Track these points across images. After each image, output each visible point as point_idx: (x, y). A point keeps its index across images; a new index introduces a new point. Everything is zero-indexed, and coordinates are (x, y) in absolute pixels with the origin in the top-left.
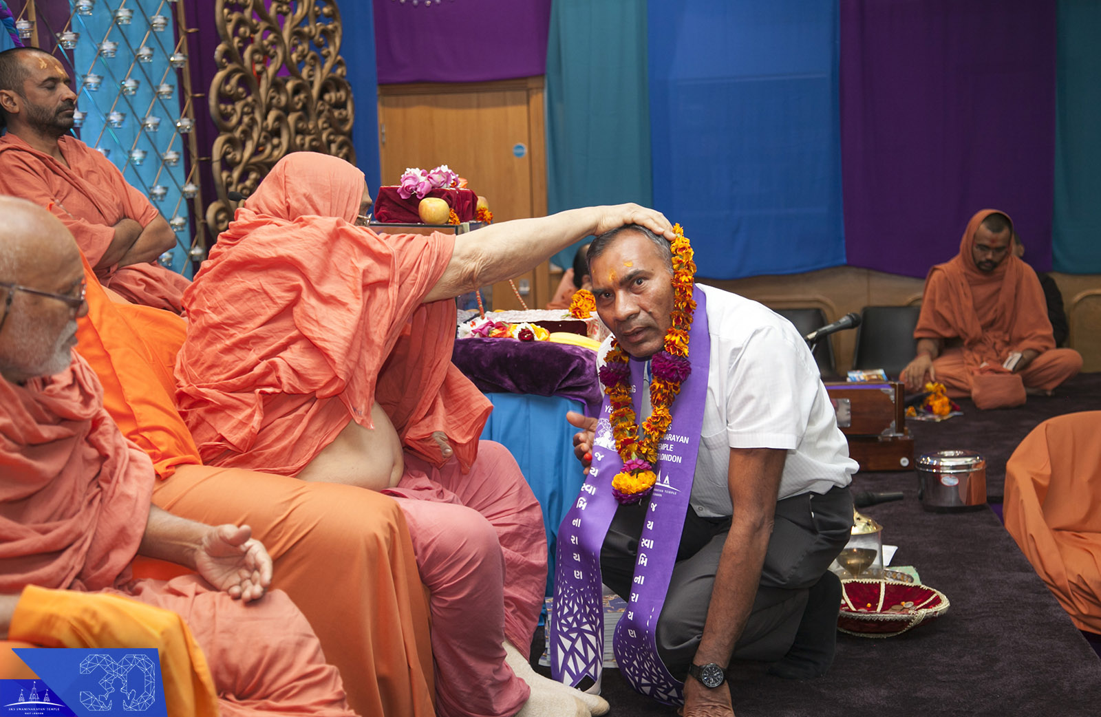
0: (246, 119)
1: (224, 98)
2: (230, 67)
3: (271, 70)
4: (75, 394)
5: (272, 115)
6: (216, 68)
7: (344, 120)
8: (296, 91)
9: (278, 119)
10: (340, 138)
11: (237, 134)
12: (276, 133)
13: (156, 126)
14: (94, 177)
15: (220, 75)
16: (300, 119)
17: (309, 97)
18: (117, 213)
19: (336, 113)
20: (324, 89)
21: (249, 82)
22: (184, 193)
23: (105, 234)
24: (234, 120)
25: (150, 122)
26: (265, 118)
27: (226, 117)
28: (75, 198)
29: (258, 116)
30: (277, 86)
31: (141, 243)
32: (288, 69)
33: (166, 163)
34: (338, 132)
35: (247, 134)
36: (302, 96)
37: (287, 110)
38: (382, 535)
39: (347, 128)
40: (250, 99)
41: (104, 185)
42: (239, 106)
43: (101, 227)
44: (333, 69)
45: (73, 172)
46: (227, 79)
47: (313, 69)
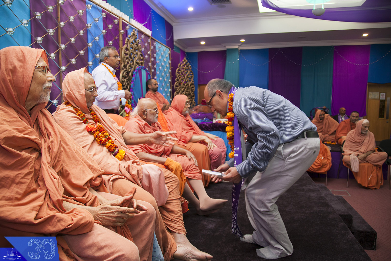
0: (179, 89)
1: (176, 86)
2: (177, 82)
3: (183, 82)
4: (158, 128)
5: (183, 89)
6: (176, 82)
7: (193, 90)
8: (187, 85)
9: (184, 89)
10: (193, 92)
11: (178, 91)
12: (183, 91)
13: (167, 90)
14: (160, 97)
15: (176, 83)
16: (187, 89)
17: (188, 86)
18: (163, 103)
19: (192, 89)
20: (191, 85)
21: (180, 84)
22: (170, 100)
23: (162, 105)
24: (178, 89)
25: (166, 90)
26: (182, 89)
27: (176, 89)
28: (158, 100)
29: (181, 89)
30: (184, 84)
31: (167, 107)
32: (186, 82)
33: (167, 96)
34: (192, 91)
35: (179, 92)
36: (187, 86)
37: (185, 88)
38: (204, 151)
39: (194, 91)
40: (180, 86)
41: (162, 99)
42: (178, 87)
43: (161, 104)
44: (192, 82)
45: (157, 96)
46: (177, 84)
47: (189, 82)
